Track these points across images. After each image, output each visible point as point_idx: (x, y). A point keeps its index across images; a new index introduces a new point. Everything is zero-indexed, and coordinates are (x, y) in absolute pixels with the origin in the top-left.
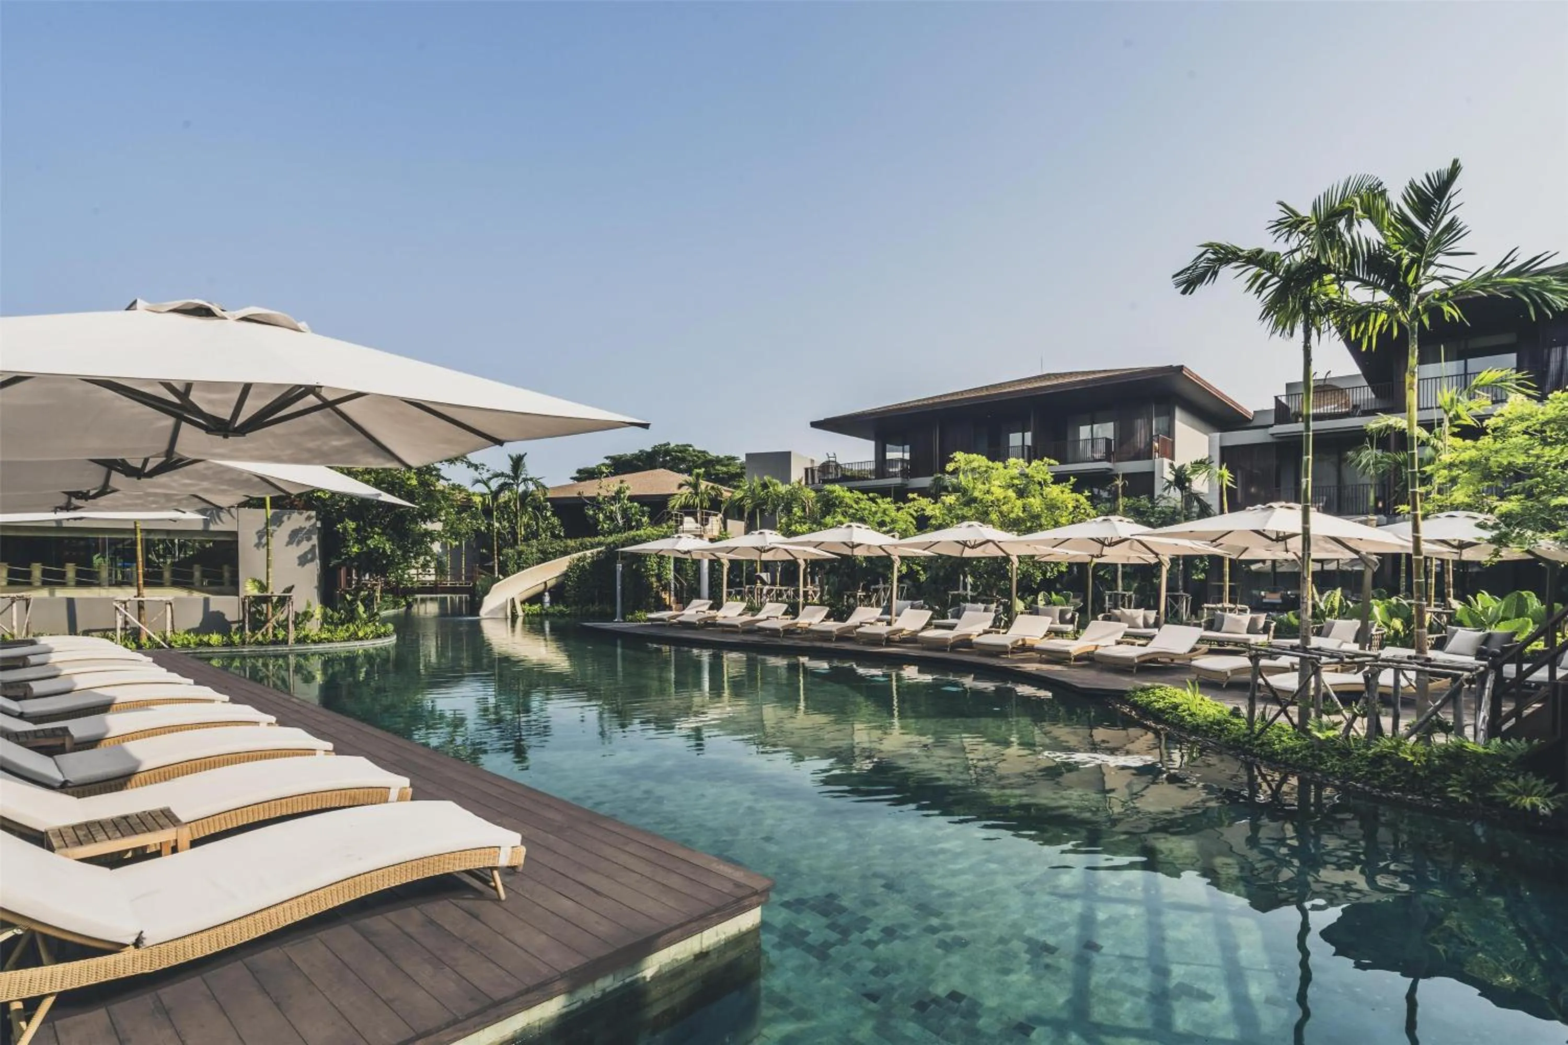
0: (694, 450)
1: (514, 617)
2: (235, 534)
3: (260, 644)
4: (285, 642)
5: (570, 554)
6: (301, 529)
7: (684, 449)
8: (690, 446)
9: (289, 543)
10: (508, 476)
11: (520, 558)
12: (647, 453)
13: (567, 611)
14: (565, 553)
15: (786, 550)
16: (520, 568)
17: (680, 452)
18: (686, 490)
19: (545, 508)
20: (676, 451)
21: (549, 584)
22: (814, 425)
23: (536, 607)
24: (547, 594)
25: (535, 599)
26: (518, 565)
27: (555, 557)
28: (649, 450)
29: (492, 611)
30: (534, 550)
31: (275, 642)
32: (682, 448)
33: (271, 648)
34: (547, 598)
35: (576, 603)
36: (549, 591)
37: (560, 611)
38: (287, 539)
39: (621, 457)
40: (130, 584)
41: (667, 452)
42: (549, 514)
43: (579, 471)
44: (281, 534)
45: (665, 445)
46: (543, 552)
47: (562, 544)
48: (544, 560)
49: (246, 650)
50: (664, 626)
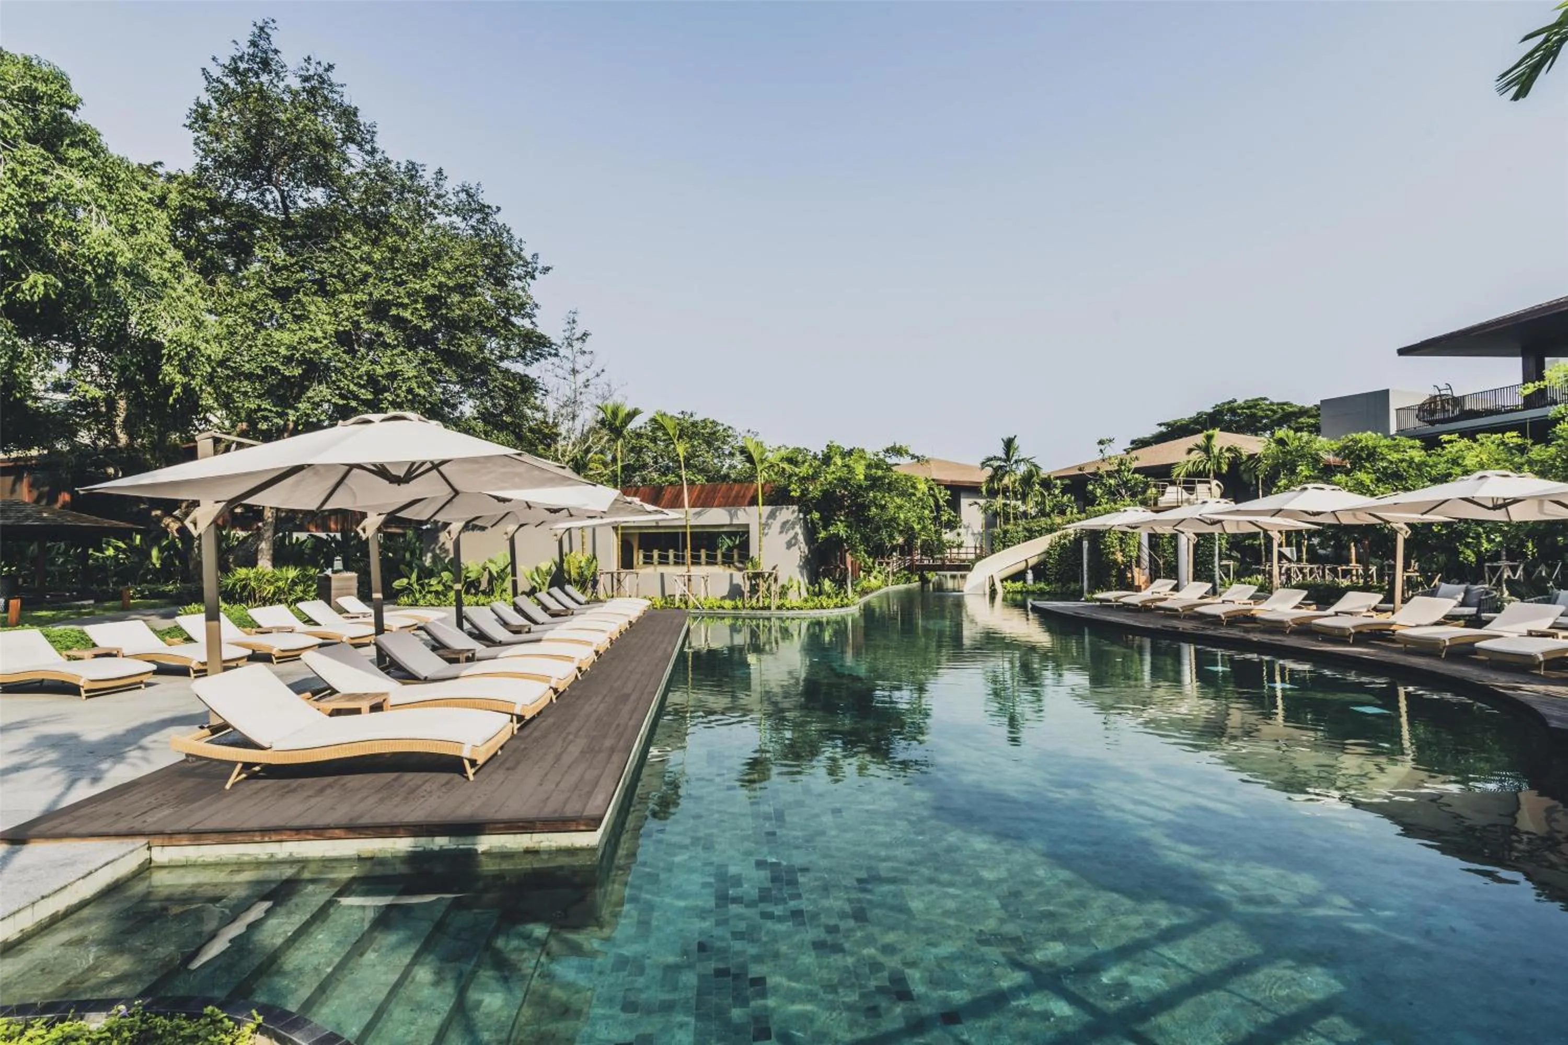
0: (1272, 404)
1: (993, 593)
2: (747, 526)
3: (753, 608)
4: (769, 608)
5: (1056, 531)
6: (787, 522)
7: (1253, 404)
8: (1265, 399)
9: (781, 532)
10: (1000, 459)
11: (1005, 537)
12: (1209, 415)
13: (1047, 588)
14: (1051, 530)
15: (1251, 522)
16: (1005, 546)
17: (1249, 408)
18: (1196, 456)
19: (1055, 486)
20: (1243, 408)
21: (1031, 562)
22: (1402, 352)
23: (1019, 585)
24: (1030, 571)
25: (1018, 576)
26: (1004, 543)
27: (1041, 535)
28: (1210, 410)
29: (975, 587)
30: (1020, 529)
31: (763, 608)
32: (1251, 404)
33: (759, 612)
34: (1030, 576)
35: (1057, 581)
36: (1032, 568)
37: (1040, 589)
38: (779, 530)
39: (1176, 422)
40: (683, 564)
41: (1233, 411)
42: (1057, 492)
43: (1133, 442)
44: (776, 525)
45: (1229, 403)
46: (1029, 530)
47: (1049, 522)
48: (1030, 538)
49: (744, 612)
50: (1111, 607)
